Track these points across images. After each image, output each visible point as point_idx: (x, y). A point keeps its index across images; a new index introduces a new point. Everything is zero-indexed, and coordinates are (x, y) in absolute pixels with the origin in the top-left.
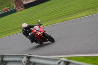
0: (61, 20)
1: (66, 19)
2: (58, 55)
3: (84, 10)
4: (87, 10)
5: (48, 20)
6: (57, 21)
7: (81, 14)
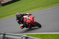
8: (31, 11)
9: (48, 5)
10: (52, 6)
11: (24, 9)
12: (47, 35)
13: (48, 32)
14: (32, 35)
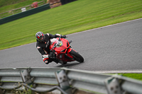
0: (112, 22)
1: (120, 20)
2: (108, 69)
5: (94, 21)
6: (106, 23)
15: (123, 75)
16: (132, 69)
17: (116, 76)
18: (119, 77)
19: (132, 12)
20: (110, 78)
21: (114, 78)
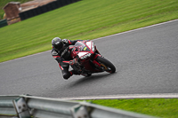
3: (119, 23)
4: (124, 22)
7: (114, 30)
8: (102, 34)
9: (151, 15)
10: (161, 20)
11: (83, 27)
12: (148, 100)
13: (151, 93)
14: (105, 102)
15: (92, 102)
16: (104, 94)
17: (84, 103)
18: (88, 104)
19: (104, 28)
20: (76, 106)
21: (82, 106)
